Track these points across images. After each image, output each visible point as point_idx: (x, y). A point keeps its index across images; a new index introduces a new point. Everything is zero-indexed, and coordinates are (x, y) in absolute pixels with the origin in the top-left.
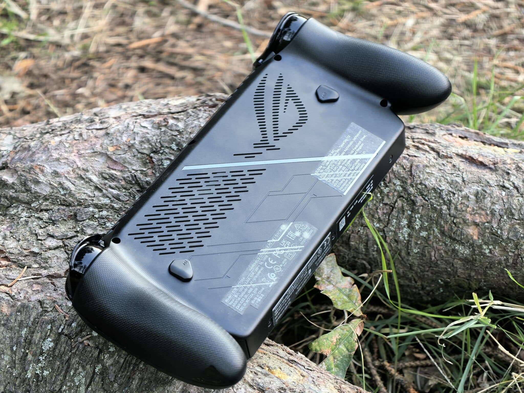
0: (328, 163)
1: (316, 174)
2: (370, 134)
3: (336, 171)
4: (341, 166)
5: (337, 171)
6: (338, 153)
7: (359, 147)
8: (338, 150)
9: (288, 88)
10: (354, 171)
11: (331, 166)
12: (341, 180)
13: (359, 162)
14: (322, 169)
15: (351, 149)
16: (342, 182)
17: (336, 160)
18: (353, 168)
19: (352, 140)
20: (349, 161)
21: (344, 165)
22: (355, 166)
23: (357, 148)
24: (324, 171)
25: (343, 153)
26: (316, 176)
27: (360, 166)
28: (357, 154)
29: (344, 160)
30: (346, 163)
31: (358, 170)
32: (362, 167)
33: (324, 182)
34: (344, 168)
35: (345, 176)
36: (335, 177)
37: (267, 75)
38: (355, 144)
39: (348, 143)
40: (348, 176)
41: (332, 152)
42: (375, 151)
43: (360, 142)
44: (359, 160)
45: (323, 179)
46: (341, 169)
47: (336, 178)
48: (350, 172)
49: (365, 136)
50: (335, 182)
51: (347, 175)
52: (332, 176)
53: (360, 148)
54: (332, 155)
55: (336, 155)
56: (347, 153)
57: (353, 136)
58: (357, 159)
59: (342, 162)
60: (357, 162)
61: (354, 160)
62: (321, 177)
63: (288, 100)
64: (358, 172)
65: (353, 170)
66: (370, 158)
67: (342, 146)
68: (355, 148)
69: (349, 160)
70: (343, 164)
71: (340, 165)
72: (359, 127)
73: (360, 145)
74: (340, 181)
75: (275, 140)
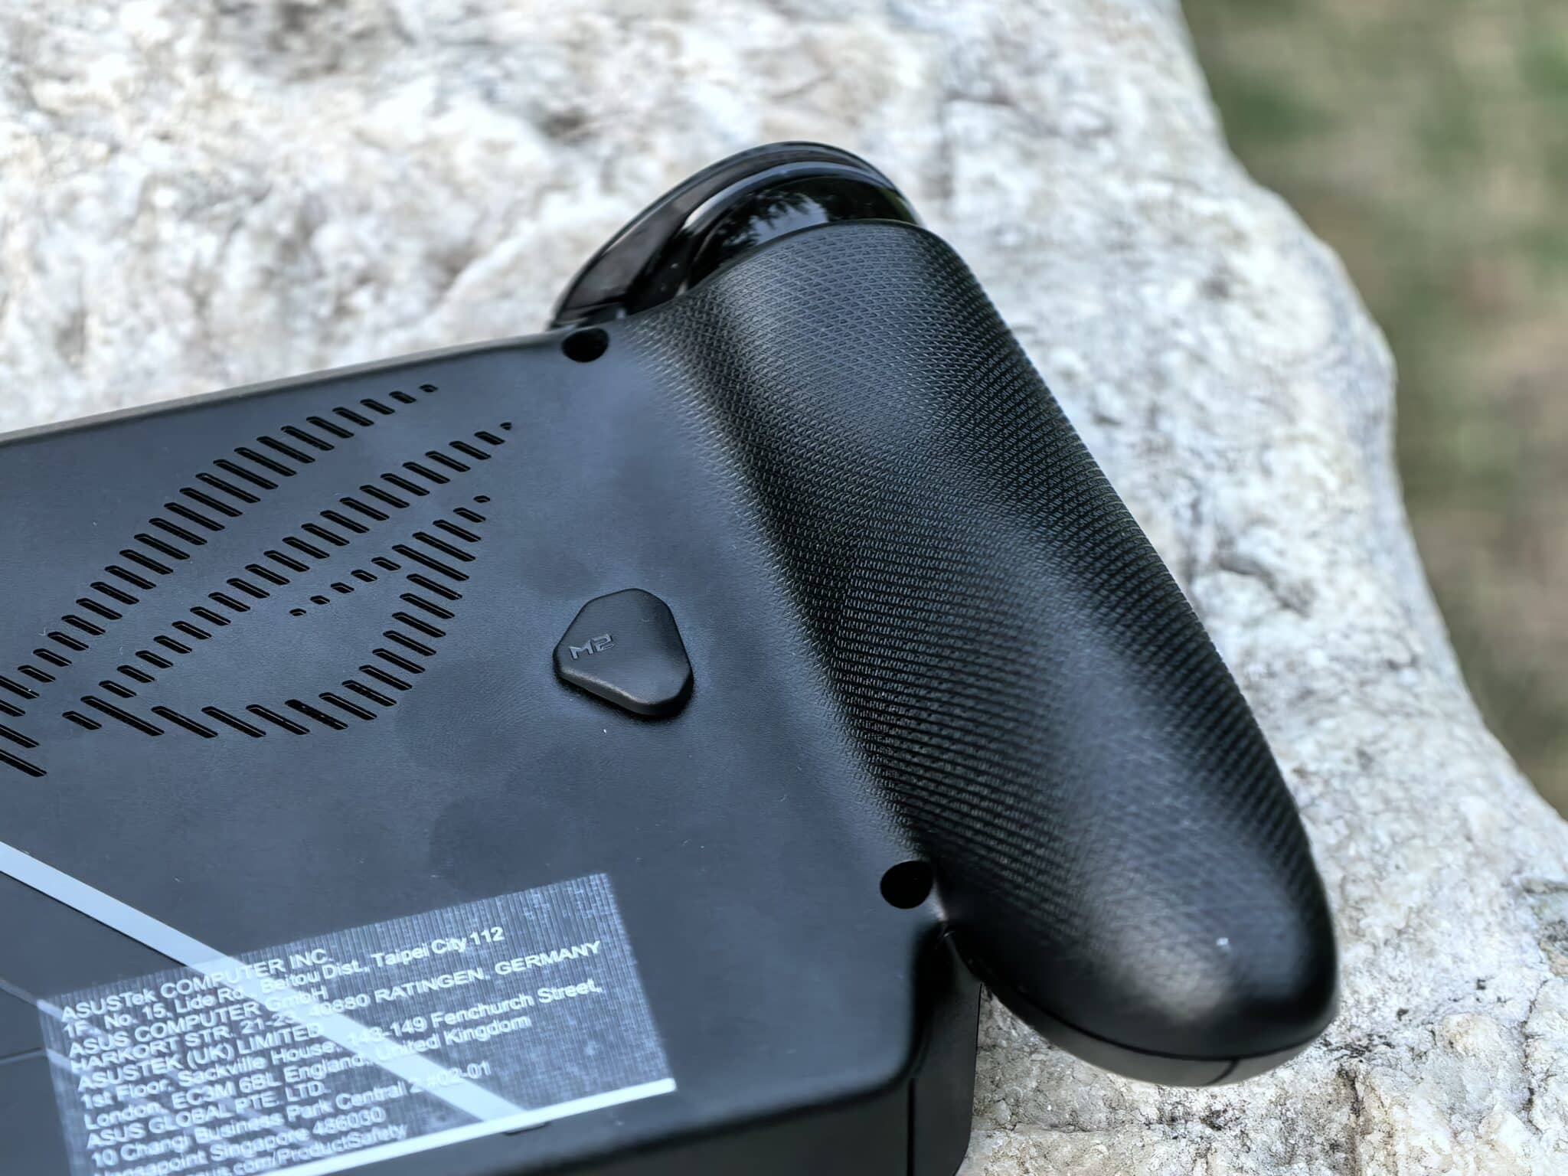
0: (209, 1001)
1: (73, 1017)
2: (631, 991)
3: (202, 1068)
4: (260, 1063)
5: (203, 1076)
6: (324, 982)
7: (488, 1020)
8: (351, 968)
9: (461, 512)
10: (301, 1135)
11: (198, 1027)
12: (170, 1135)
13: (387, 1105)
14: (136, 1011)
15: (427, 1003)
16: (157, 1148)
17: (267, 1015)
18: (309, 1112)
19: (488, 967)
20: (337, 1066)
21: (283, 1064)
22: (337, 1113)
23: (466, 1025)
24: (130, 1031)
25: (353, 1002)
26: (59, 1026)
27: (367, 1129)
28: (431, 1054)
29: (320, 1040)
30: (303, 1063)
31: (327, 1139)
32: (369, 1138)
33: (60, 1086)
34: (268, 1081)
35: (214, 1124)
36: (152, 1098)
37: (428, 389)
38: (484, 991)
39: (454, 962)
40: (235, 1140)
41: (296, 961)
42: (548, 1100)
43: (525, 1000)
44: (396, 1092)
45: (74, 1067)
46: (236, 1079)
47: (152, 1108)
48: (276, 1120)
49: (587, 987)
50: (120, 1126)
51: (228, 1131)
52: (143, 1081)
53: (484, 1034)
54: (278, 975)
55: (306, 988)
56: (370, 1017)
57: (519, 944)
58: (394, 1080)
59: (294, 1045)
60: (379, 1094)
61: (374, 1076)
62: (76, 1049)
63: (391, 566)
64: (318, 1148)
65: (299, 1123)
66: (470, 1120)
67: (392, 960)
68: (451, 1019)
69: (347, 1053)
70: (286, 1056)
71: (264, 1053)
72: (616, 921)
73: (507, 1016)
74: (150, 1138)
75: (70, 716)
